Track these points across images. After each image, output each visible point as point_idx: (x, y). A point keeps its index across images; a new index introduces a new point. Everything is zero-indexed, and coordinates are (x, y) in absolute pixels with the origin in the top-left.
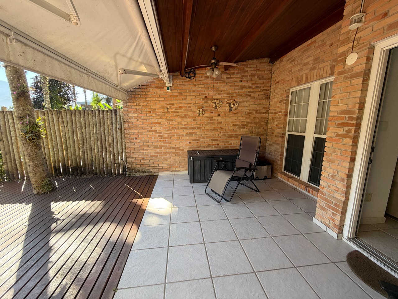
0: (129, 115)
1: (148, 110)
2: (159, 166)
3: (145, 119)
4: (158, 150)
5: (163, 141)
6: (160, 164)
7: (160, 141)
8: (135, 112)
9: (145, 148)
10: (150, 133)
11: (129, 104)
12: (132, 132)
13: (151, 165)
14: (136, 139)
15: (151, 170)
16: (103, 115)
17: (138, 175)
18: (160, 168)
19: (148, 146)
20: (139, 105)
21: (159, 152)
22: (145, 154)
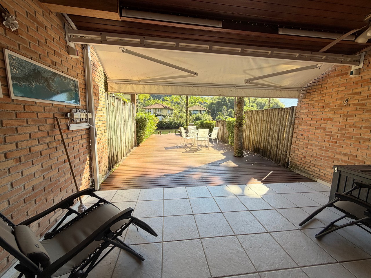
0: (301, 111)
1: (320, 104)
3: (315, 115)
4: (324, 152)
5: (332, 142)
6: (322, 170)
7: (328, 141)
8: (306, 108)
9: (309, 147)
10: (318, 131)
11: (303, 100)
12: (300, 128)
13: (311, 167)
14: (302, 135)
15: (310, 173)
18: (320, 173)
19: (313, 145)
20: (312, 100)
21: (323, 154)
22: (308, 153)
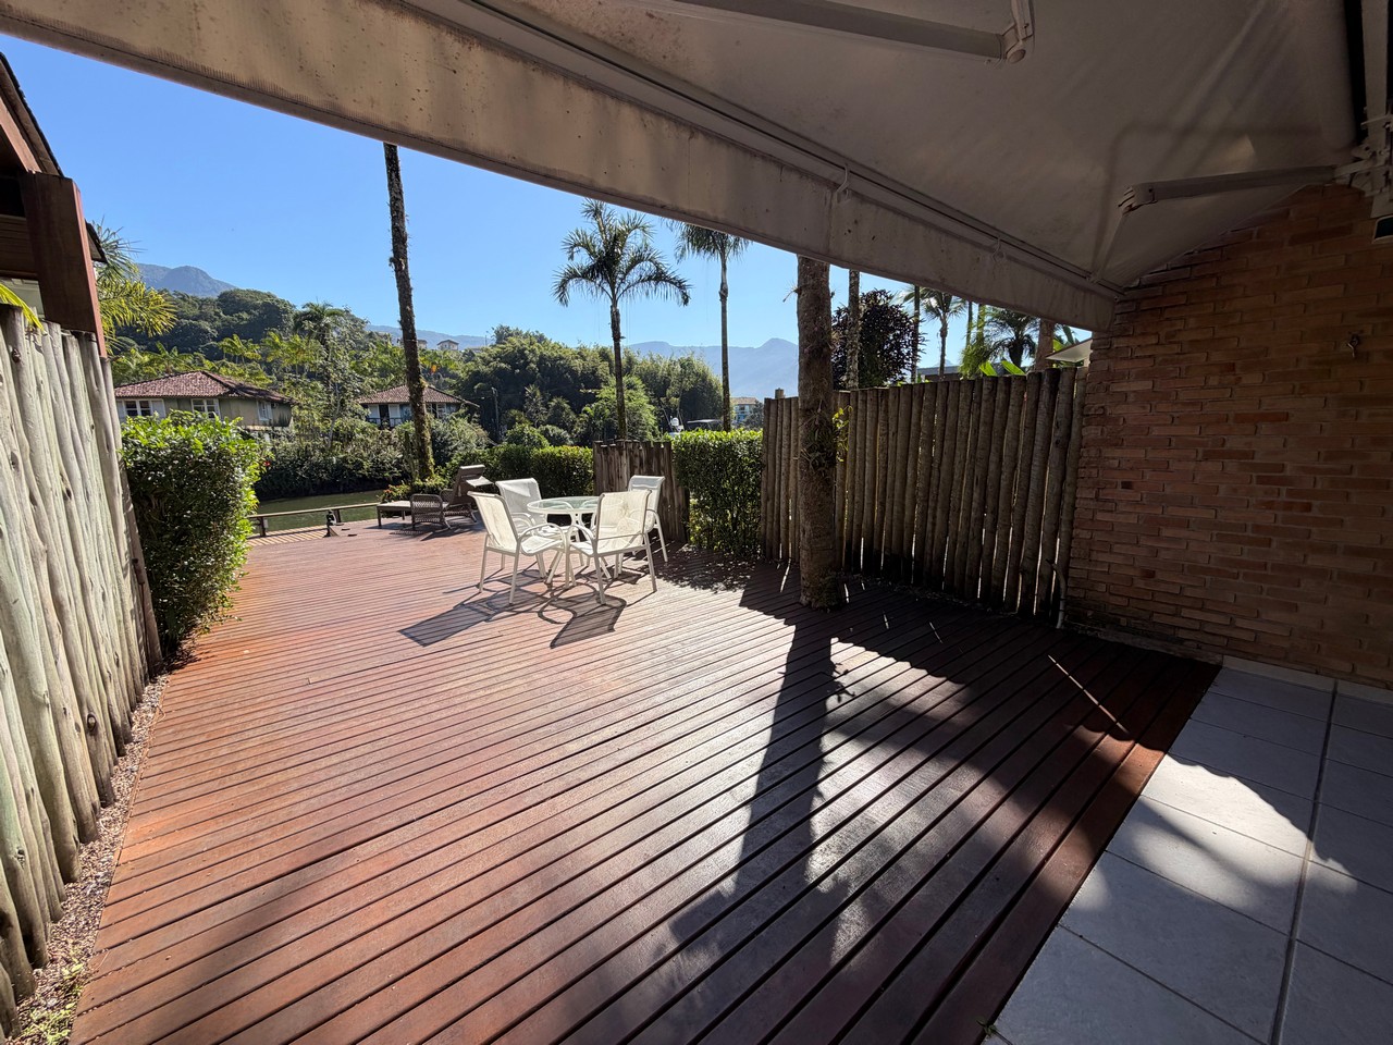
0: (1115, 388)
1: (1217, 357)
2: (1232, 625)
3: (1192, 403)
4: (1246, 548)
5: (1288, 506)
6: (1243, 617)
7: (1269, 505)
8: (1142, 376)
9: (1166, 532)
10: (1213, 467)
11: (1117, 343)
12: (1114, 458)
13: (1185, 613)
14: (1127, 485)
15: (1182, 634)
16: (1008, 393)
17: (1107, 635)
18: (1235, 634)
19: (1185, 524)
20: (1171, 343)
21: (1244, 557)
22: (1163, 555)
